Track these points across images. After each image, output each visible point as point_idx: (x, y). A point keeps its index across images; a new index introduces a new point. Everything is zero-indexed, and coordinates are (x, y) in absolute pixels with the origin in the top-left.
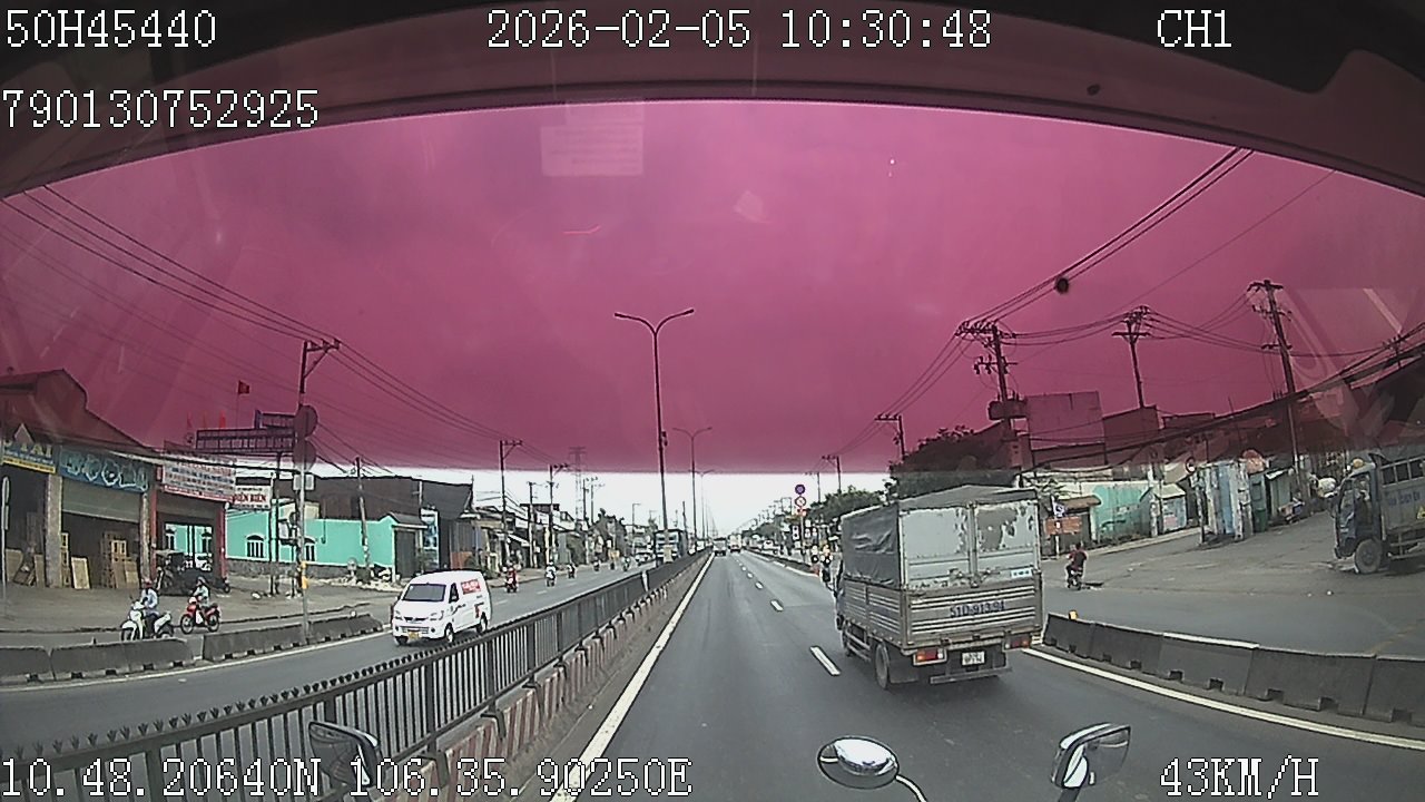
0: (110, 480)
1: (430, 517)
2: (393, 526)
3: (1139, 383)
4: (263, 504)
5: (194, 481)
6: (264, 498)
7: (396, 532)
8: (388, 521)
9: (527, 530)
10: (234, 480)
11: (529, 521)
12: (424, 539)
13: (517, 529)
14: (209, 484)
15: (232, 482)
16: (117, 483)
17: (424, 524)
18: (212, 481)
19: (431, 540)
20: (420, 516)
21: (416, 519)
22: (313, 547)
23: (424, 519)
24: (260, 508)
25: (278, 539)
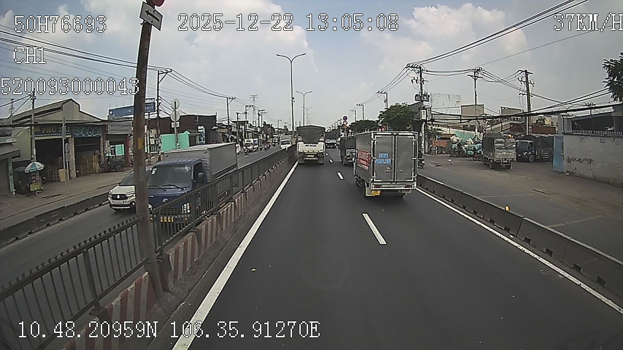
0: (90, 134)
1: (202, 129)
2: (189, 135)
3: (476, 96)
5: (118, 128)
7: (190, 137)
8: (187, 133)
9: (236, 132)
11: (237, 128)
12: (199, 138)
13: (233, 132)
15: (131, 126)
16: (92, 135)
17: (199, 132)
18: (124, 127)
19: (202, 139)
20: (198, 129)
21: (196, 131)
23: (199, 131)
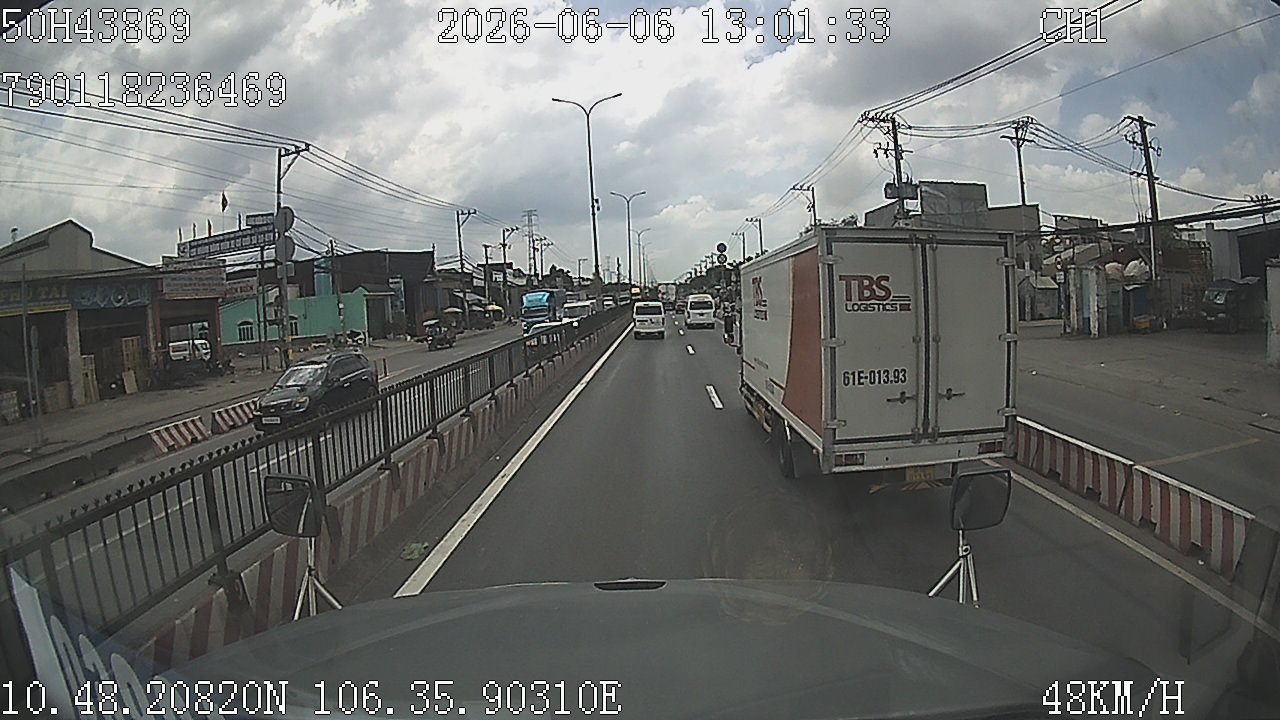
0: (119, 301)
1: (397, 283)
2: (365, 295)
3: (1022, 183)
4: (251, 293)
5: (190, 285)
6: (251, 288)
7: (367, 300)
8: (360, 292)
9: (484, 287)
10: (225, 276)
11: (485, 280)
12: (392, 303)
13: (475, 287)
14: (204, 285)
15: (223, 279)
16: (125, 303)
17: (392, 290)
18: (206, 282)
19: (399, 303)
20: (388, 284)
21: (385, 287)
22: (296, 323)
23: (391, 286)
24: (248, 297)
25: (265, 319)
